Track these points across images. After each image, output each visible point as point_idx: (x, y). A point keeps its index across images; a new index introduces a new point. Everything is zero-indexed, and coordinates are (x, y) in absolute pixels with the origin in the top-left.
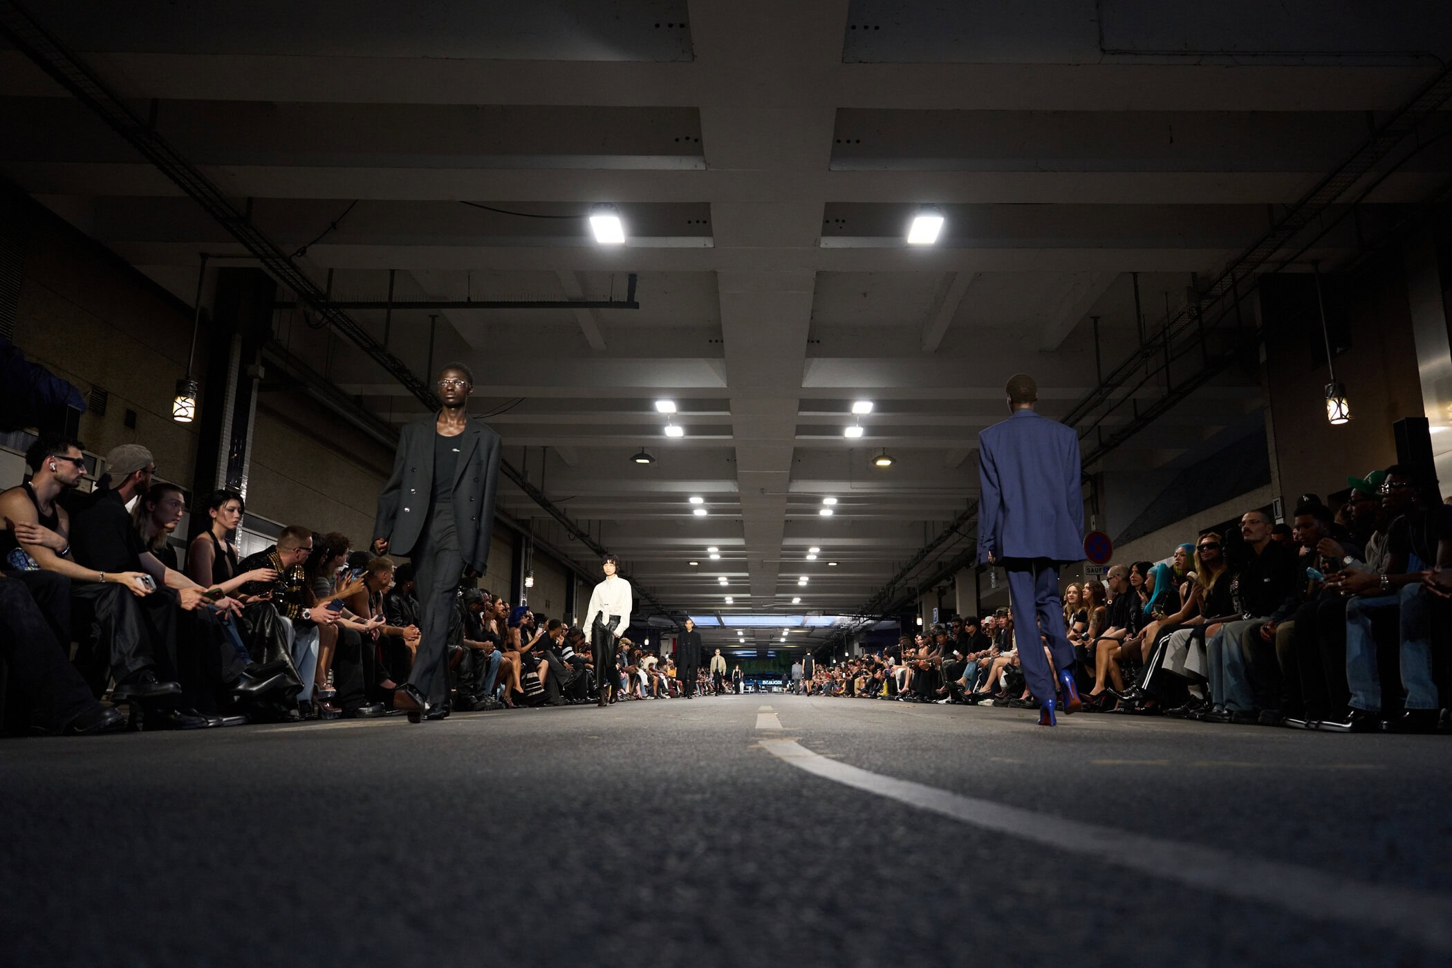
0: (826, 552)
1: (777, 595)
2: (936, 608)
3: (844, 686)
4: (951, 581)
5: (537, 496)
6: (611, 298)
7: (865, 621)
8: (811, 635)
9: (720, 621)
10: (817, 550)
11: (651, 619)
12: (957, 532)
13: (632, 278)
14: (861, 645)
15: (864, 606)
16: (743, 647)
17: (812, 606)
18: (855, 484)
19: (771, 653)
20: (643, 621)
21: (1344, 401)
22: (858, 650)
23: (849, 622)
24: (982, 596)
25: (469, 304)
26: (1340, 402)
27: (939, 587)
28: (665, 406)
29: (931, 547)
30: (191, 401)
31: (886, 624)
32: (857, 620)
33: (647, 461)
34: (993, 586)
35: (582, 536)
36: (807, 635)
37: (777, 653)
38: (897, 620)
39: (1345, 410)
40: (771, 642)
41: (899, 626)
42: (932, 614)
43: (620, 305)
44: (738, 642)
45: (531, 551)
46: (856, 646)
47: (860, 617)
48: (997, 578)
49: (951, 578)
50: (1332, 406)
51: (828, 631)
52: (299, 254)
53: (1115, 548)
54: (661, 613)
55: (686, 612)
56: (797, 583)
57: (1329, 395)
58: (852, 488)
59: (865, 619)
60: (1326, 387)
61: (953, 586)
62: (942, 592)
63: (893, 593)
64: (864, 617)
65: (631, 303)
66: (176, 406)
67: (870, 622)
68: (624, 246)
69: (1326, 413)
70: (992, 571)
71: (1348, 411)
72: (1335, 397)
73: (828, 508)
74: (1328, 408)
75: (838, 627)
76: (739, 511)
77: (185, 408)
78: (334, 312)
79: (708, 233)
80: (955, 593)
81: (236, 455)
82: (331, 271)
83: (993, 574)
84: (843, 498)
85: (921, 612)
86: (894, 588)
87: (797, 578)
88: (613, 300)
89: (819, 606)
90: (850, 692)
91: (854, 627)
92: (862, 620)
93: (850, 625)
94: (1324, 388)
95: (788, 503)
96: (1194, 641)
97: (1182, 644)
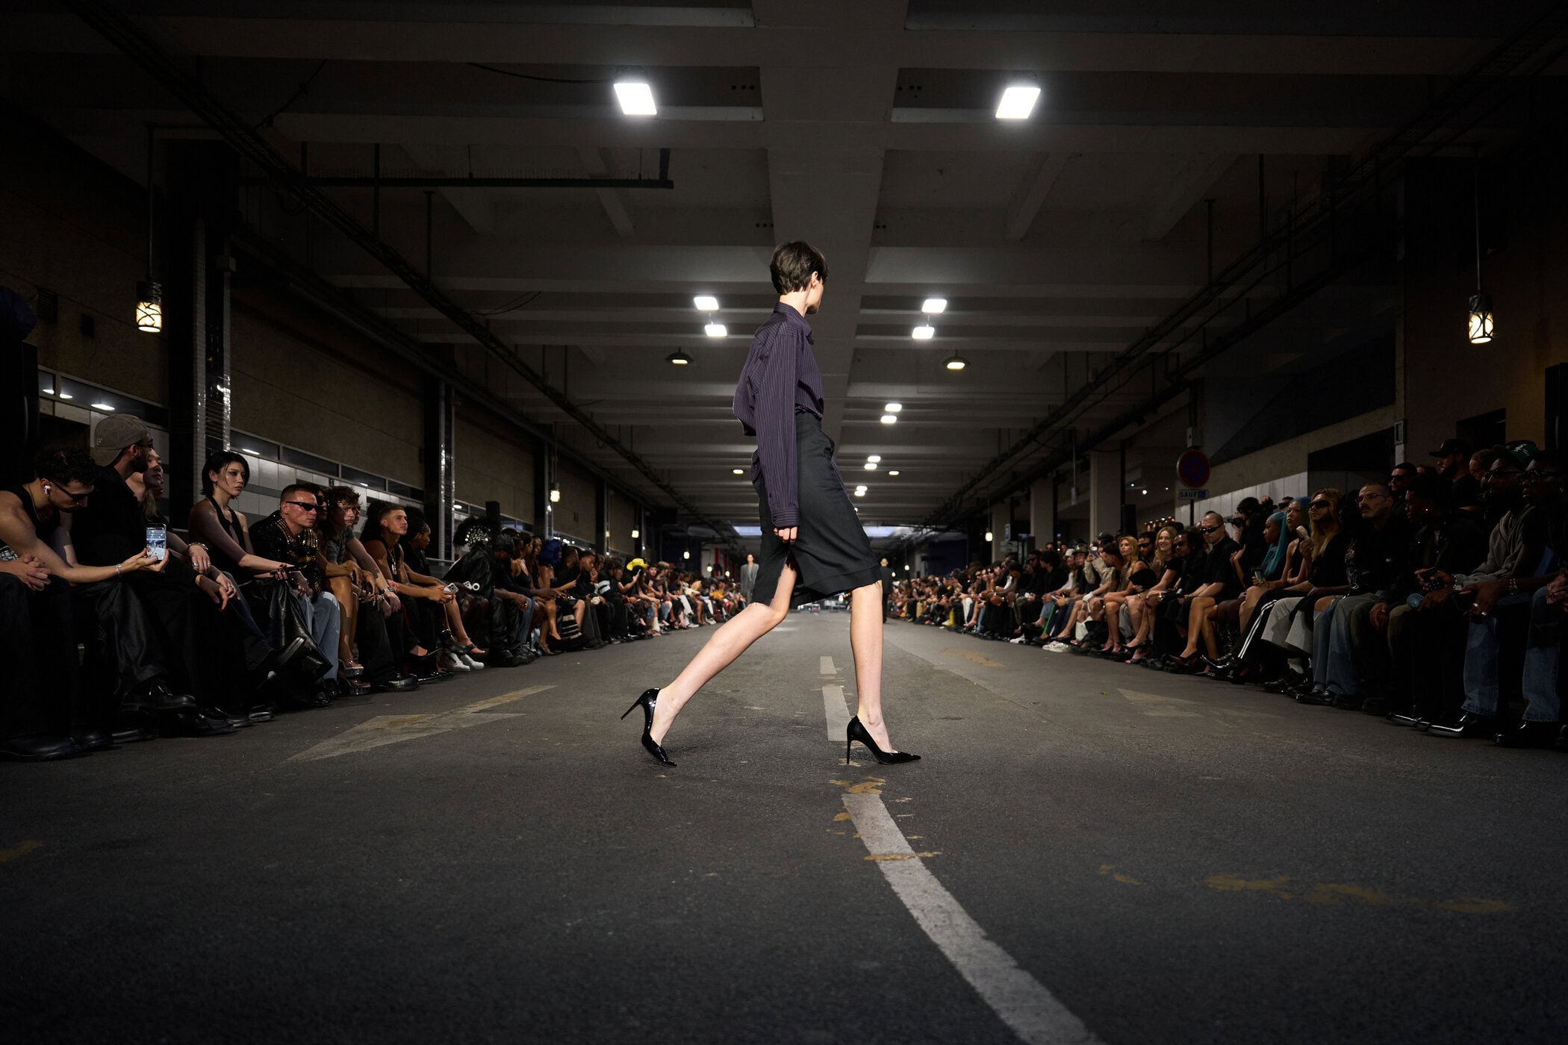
0: (887, 462)
2: (1008, 525)
3: (904, 609)
4: (1026, 492)
5: (559, 399)
6: (640, 175)
7: (928, 532)
10: (878, 459)
11: (690, 528)
12: (1036, 441)
13: (665, 154)
14: (923, 559)
15: (928, 517)
17: (869, 516)
18: (924, 388)
20: (683, 531)
21: (1489, 317)
22: (920, 565)
23: (910, 533)
24: (1061, 508)
25: (471, 182)
26: (1485, 318)
27: (1012, 499)
28: (706, 303)
29: (1004, 457)
30: (156, 308)
31: (951, 535)
32: (919, 531)
33: (684, 362)
34: (1073, 501)
35: (611, 442)
38: (963, 532)
39: (1489, 326)
41: (966, 539)
42: (1004, 531)
43: (650, 184)
45: (555, 459)
46: (918, 559)
47: (922, 528)
48: (1077, 493)
49: (1026, 489)
50: (1475, 322)
51: (887, 541)
52: (265, 125)
54: (702, 524)
55: (729, 522)
56: (854, 492)
57: (1473, 309)
58: (919, 393)
59: (929, 530)
60: (1471, 299)
61: (1028, 497)
62: (1015, 504)
63: (960, 504)
64: (927, 528)
65: (665, 183)
66: (140, 314)
67: (933, 533)
68: (656, 118)
69: (1467, 329)
70: (1073, 484)
71: (1492, 328)
72: (1479, 311)
73: (891, 414)
74: (1470, 324)
75: (898, 538)
77: (150, 316)
78: (308, 190)
79: (756, 102)
80: (1029, 505)
82: (305, 144)
83: (1073, 488)
84: (907, 404)
85: (991, 527)
86: (962, 499)
87: (854, 488)
88: (643, 178)
89: (877, 516)
91: (916, 538)
92: (925, 531)
93: (911, 536)
94: (1468, 300)
95: (846, 409)
96: (1299, 614)
97: (1286, 614)
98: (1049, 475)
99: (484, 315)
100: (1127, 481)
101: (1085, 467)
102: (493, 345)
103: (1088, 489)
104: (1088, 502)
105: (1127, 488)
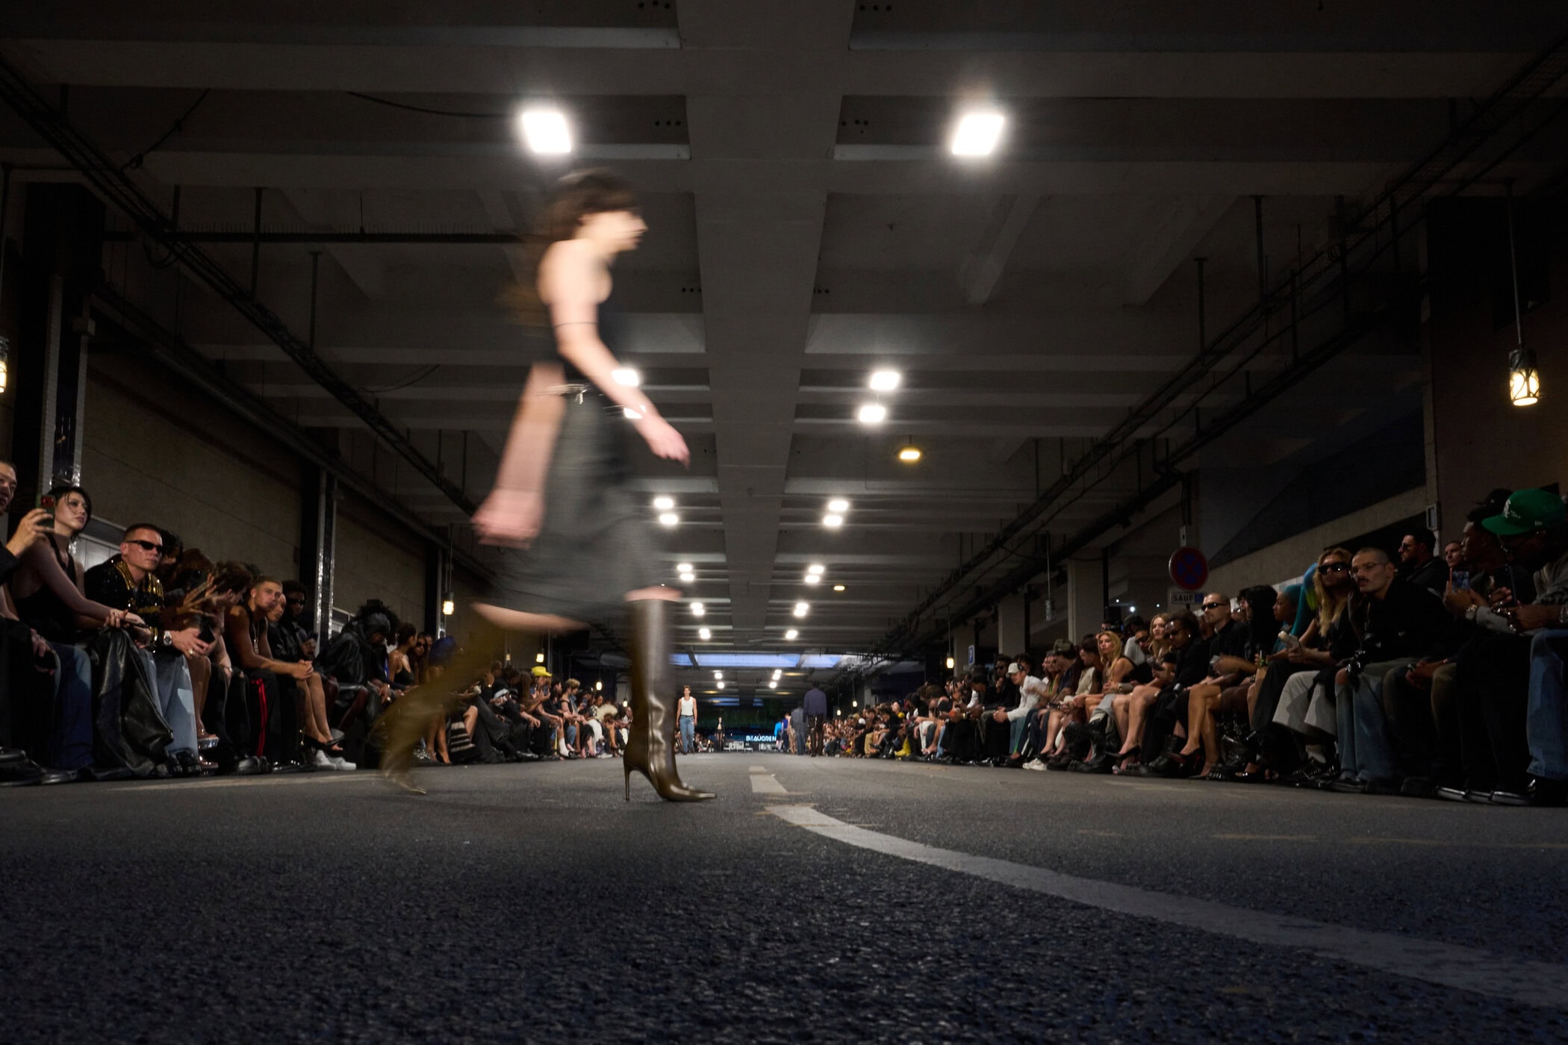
0: (832, 574)
1: (768, 628)
2: (973, 646)
3: (851, 743)
4: (993, 612)
5: (456, 494)
7: (879, 662)
8: (809, 679)
9: (693, 659)
10: (819, 570)
11: (604, 656)
12: (1003, 548)
14: (873, 692)
15: (878, 642)
16: (721, 694)
17: (811, 642)
18: (872, 484)
19: (758, 702)
20: (594, 659)
21: (1533, 374)
23: (858, 663)
24: (1033, 630)
25: (362, 237)
26: (1528, 375)
27: (977, 619)
29: (967, 568)
30: (3, 366)
31: (907, 665)
32: (868, 660)
34: (1048, 618)
36: (804, 679)
37: (765, 701)
38: (921, 661)
39: (1535, 385)
40: (758, 688)
41: (923, 668)
42: (967, 653)
44: (714, 688)
45: (450, 568)
46: (867, 693)
47: (872, 657)
48: (1053, 608)
49: (993, 607)
50: (1516, 380)
52: (134, 165)
53: (1211, 569)
54: (614, 651)
56: (793, 612)
57: (1514, 365)
58: (867, 488)
59: (880, 659)
60: (1511, 354)
61: (995, 618)
62: (980, 626)
63: (917, 626)
64: (877, 657)
67: (885, 663)
68: (569, 157)
69: (1507, 390)
70: (1047, 599)
71: (1538, 387)
72: (1521, 368)
73: (836, 514)
74: (1512, 383)
75: (845, 669)
76: (718, 518)
78: (183, 246)
79: (683, 139)
80: (997, 628)
81: (64, 438)
82: (177, 188)
83: (1048, 604)
84: (855, 502)
85: (952, 651)
86: (918, 620)
87: (791, 606)
89: (820, 642)
90: (859, 750)
91: (865, 670)
92: (875, 660)
93: (861, 666)
94: (1508, 356)
95: (783, 509)
96: (1318, 688)
97: (1302, 691)
98: (1019, 590)
99: (373, 392)
100: (1111, 594)
101: (1061, 580)
102: (382, 428)
103: (1066, 607)
104: (1066, 621)
105: (1110, 605)
